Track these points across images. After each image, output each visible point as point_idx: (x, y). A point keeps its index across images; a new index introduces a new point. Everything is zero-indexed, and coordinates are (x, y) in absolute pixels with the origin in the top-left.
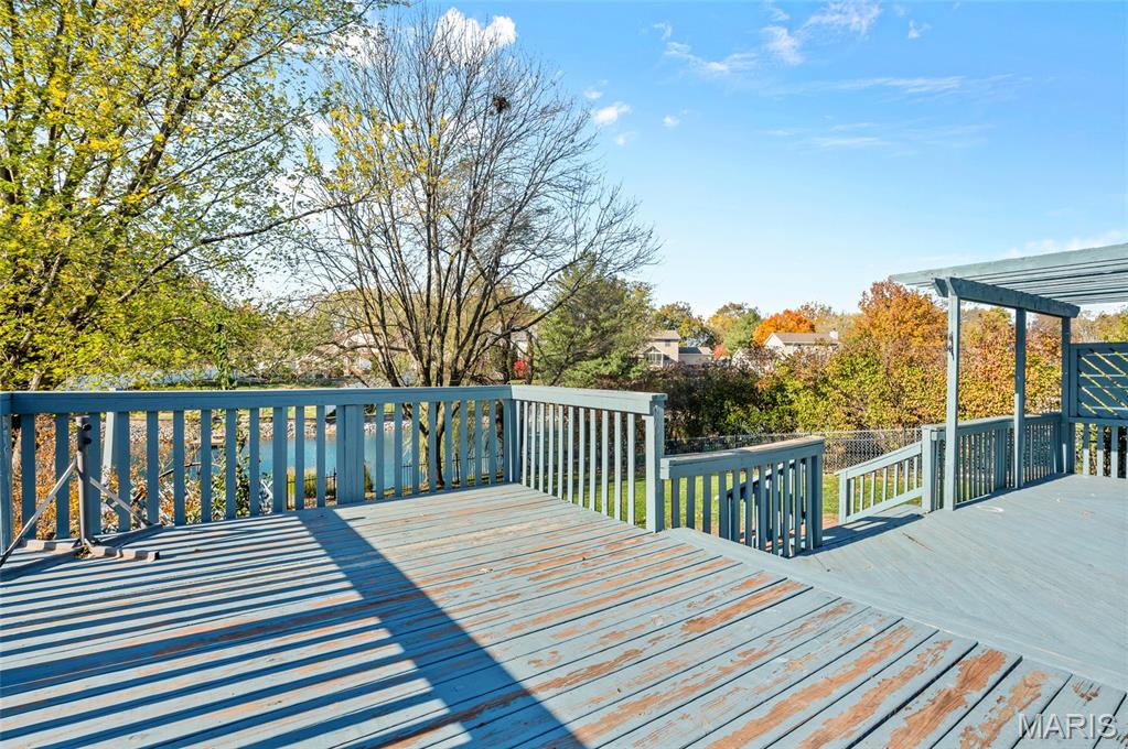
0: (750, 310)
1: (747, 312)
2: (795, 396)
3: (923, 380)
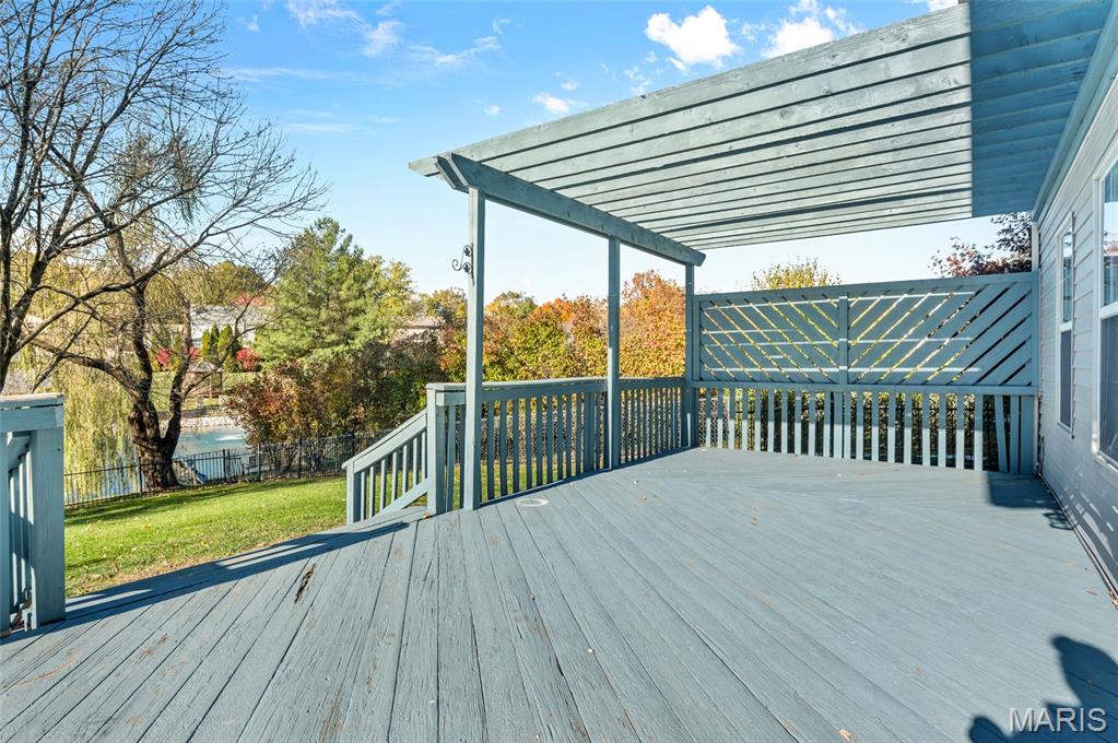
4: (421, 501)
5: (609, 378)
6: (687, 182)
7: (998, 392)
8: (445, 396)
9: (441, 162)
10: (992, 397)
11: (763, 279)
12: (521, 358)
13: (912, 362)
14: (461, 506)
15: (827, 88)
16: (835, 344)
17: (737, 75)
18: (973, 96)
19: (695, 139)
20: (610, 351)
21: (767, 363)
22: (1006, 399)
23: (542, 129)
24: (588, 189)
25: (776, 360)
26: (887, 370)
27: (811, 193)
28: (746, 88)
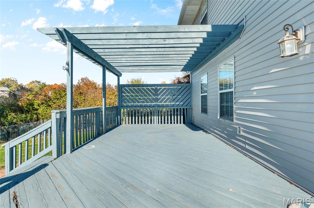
0: (43, 83)
1: (42, 84)
2: (38, 107)
3: (84, 99)
4: (50, 153)
5: (103, 107)
6: (131, 53)
7: (185, 108)
8: (60, 114)
9: (58, 30)
10: (184, 109)
11: (130, 81)
12: (54, 101)
13: (165, 102)
14: (65, 153)
15: (179, 36)
16: (155, 97)
17: (161, 27)
18: (200, 45)
19: (141, 42)
20: (103, 99)
21: (139, 102)
22: (187, 109)
23: (99, 28)
24: (102, 50)
25: (141, 102)
26: (165, 103)
27: (156, 61)
28: (164, 31)
